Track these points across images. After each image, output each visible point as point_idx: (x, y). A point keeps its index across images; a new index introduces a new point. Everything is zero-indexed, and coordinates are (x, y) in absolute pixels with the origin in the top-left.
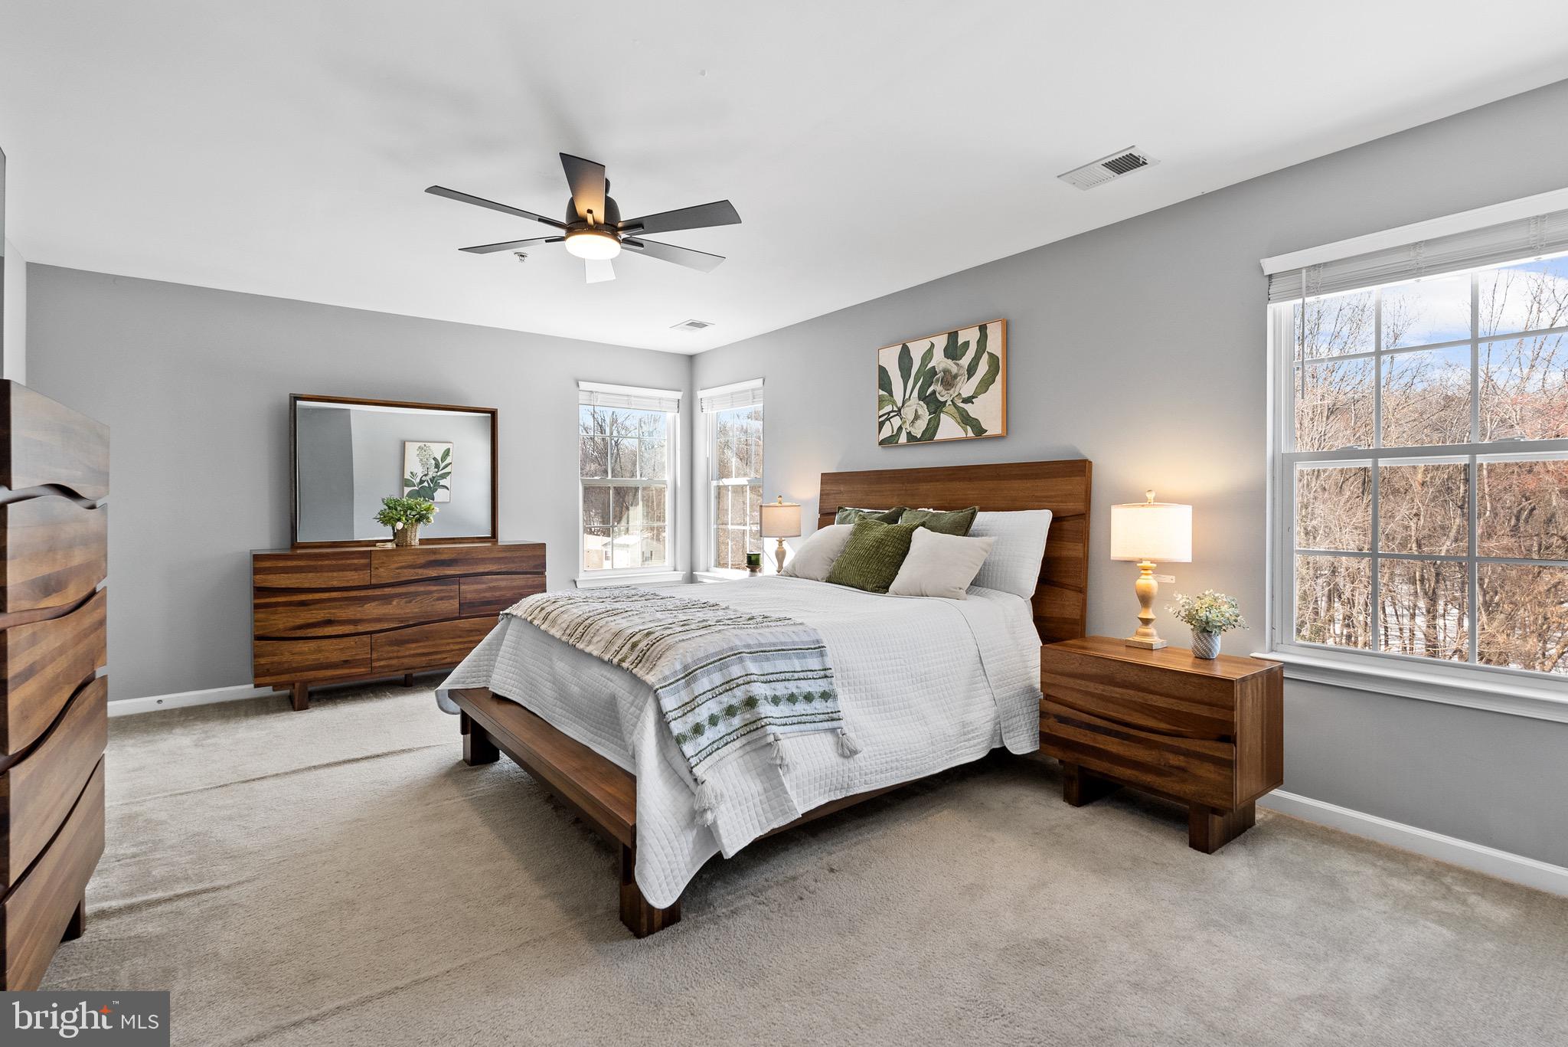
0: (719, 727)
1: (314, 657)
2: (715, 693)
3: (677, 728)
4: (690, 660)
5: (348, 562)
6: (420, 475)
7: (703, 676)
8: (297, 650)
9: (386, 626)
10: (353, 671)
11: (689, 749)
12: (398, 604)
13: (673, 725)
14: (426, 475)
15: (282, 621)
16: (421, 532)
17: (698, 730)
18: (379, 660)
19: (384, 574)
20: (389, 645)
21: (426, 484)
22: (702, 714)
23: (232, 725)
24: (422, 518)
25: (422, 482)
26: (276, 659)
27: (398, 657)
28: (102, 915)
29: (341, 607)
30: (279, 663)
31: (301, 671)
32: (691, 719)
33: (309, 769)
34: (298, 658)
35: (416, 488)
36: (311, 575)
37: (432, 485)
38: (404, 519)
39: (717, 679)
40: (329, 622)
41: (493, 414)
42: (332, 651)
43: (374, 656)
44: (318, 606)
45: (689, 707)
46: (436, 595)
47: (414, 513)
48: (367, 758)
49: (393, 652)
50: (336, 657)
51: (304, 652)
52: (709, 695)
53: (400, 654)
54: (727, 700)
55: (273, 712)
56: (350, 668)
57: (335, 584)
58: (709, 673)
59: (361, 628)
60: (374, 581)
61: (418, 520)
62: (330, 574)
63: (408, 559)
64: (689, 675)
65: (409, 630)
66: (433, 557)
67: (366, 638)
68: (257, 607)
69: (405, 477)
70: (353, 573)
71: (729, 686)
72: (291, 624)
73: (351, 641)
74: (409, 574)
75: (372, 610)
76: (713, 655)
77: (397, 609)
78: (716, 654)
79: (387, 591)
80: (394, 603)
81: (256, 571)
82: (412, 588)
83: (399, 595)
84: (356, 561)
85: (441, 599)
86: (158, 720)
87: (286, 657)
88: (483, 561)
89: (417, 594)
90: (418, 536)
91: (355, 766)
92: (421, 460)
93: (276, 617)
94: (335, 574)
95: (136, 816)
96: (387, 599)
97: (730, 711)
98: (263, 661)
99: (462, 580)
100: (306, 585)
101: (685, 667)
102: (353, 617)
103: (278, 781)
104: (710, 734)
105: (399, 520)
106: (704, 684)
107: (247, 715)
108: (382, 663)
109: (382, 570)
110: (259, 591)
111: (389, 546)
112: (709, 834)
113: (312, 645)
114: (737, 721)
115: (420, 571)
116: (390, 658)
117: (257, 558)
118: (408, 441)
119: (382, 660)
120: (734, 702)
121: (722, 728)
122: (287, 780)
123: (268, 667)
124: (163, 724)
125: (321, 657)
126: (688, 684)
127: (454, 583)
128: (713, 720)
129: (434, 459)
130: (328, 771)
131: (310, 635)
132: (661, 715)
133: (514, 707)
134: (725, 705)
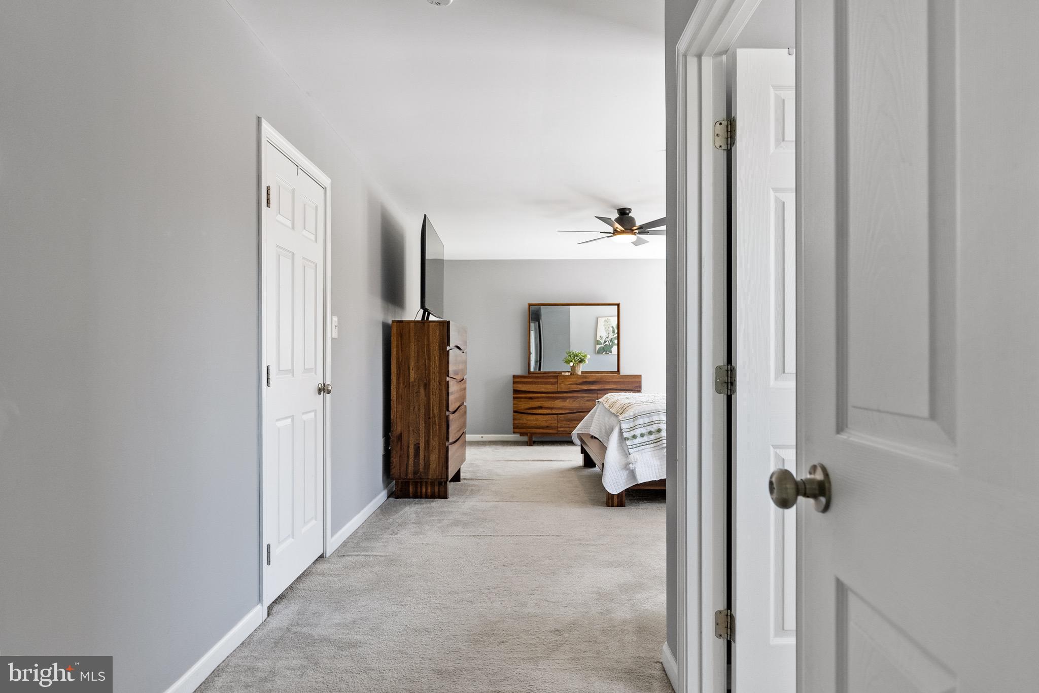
0: (644, 438)
1: (535, 422)
2: (645, 425)
3: (625, 435)
4: (637, 412)
5: (548, 380)
6: (604, 338)
7: (641, 418)
8: (528, 419)
9: (564, 412)
10: (551, 431)
11: (628, 443)
12: (569, 401)
13: (624, 434)
14: (607, 338)
15: (524, 405)
16: (581, 369)
17: (634, 437)
18: (561, 427)
19: (563, 387)
20: (566, 421)
21: (607, 343)
22: (638, 432)
23: (505, 447)
24: (582, 361)
25: (605, 342)
26: (521, 421)
27: (569, 427)
28: (465, 479)
29: (545, 401)
30: (522, 424)
31: (530, 428)
32: (632, 433)
33: (527, 460)
34: (529, 422)
35: (602, 346)
36: (534, 385)
37: (611, 344)
38: (573, 361)
39: (647, 420)
40: (541, 408)
41: (618, 305)
42: (542, 421)
43: (559, 425)
44: (536, 400)
45: (633, 428)
46: (586, 399)
47: (578, 358)
48: (547, 460)
49: (567, 424)
50: (544, 424)
51: (531, 420)
52: (642, 426)
53: (571, 426)
54: (649, 428)
55: (520, 445)
56: (549, 430)
57: (543, 390)
58: (643, 418)
59: (554, 412)
60: (559, 390)
61: (580, 362)
62: (541, 386)
63: (573, 380)
64: (635, 417)
65: (574, 415)
66: (585, 380)
67: (555, 416)
68: (514, 398)
69: (597, 339)
70: (550, 386)
71: (651, 423)
72: (526, 407)
73: (549, 417)
74: (574, 388)
75: (558, 403)
76: (646, 411)
77: (568, 404)
78: (648, 411)
79: (565, 395)
80: (568, 401)
81: (514, 383)
82: (575, 395)
83: (570, 397)
84: (551, 380)
85: (587, 401)
86: (482, 443)
87: (525, 421)
88: (609, 383)
89: (577, 397)
90: (581, 370)
91: (543, 462)
92: (605, 328)
93: (521, 403)
94: (543, 386)
95: (474, 464)
96: (564, 399)
97: (650, 433)
98: (516, 422)
99: (598, 392)
100: (532, 390)
101: (634, 415)
102: (550, 406)
103: (516, 462)
104: (639, 440)
105: (572, 361)
106: (641, 421)
107: (510, 445)
108: (562, 429)
109: (562, 385)
110: (516, 391)
111: (567, 374)
112: (632, 474)
113: (534, 417)
114: (652, 437)
115: (579, 386)
116: (566, 427)
117: (514, 377)
118: (600, 317)
119: (562, 428)
120: (652, 430)
121: (645, 439)
122: (519, 462)
123: (518, 425)
124: (483, 445)
125: (538, 423)
126: (634, 421)
127: (594, 393)
128: (642, 435)
129: (612, 327)
130: (532, 462)
131: (534, 413)
132: (621, 430)
133: (597, 440)
134: (649, 431)
